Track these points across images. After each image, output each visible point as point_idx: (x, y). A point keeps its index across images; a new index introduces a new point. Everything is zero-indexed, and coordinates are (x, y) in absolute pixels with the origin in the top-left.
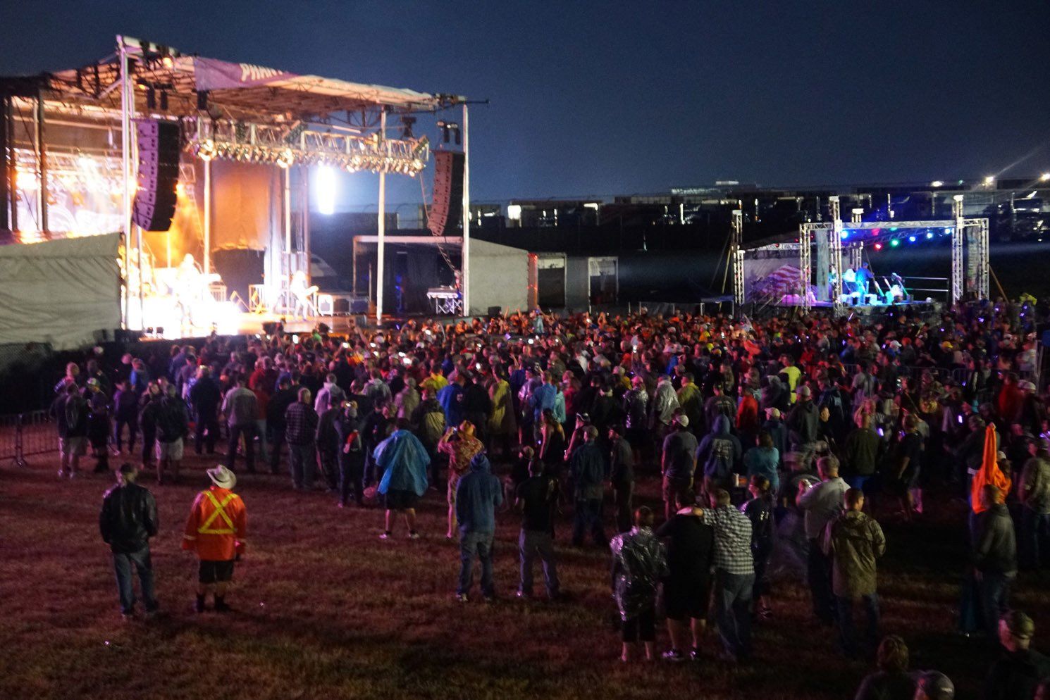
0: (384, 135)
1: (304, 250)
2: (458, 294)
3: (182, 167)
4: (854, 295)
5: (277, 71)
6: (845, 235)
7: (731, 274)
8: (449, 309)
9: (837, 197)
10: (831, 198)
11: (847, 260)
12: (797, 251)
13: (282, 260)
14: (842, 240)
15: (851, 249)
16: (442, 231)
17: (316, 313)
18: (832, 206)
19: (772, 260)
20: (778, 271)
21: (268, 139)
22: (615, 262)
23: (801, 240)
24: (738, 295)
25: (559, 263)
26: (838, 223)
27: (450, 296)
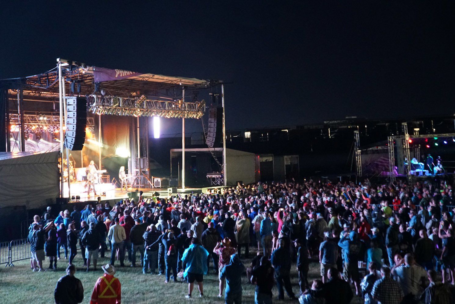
0: (183, 101)
1: (146, 157)
2: (221, 175)
3: (88, 119)
4: (417, 170)
5: (132, 72)
6: (410, 141)
7: (355, 162)
8: (217, 183)
9: (406, 123)
10: (403, 124)
11: (412, 153)
12: (388, 150)
13: (136, 162)
14: (409, 143)
15: (414, 148)
16: (213, 145)
17: (153, 187)
18: (403, 128)
19: (375, 154)
20: (379, 160)
21: (129, 104)
22: (297, 158)
23: (389, 144)
24: (359, 172)
25: (270, 159)
26: (407, 137)
27: (218, 176)
